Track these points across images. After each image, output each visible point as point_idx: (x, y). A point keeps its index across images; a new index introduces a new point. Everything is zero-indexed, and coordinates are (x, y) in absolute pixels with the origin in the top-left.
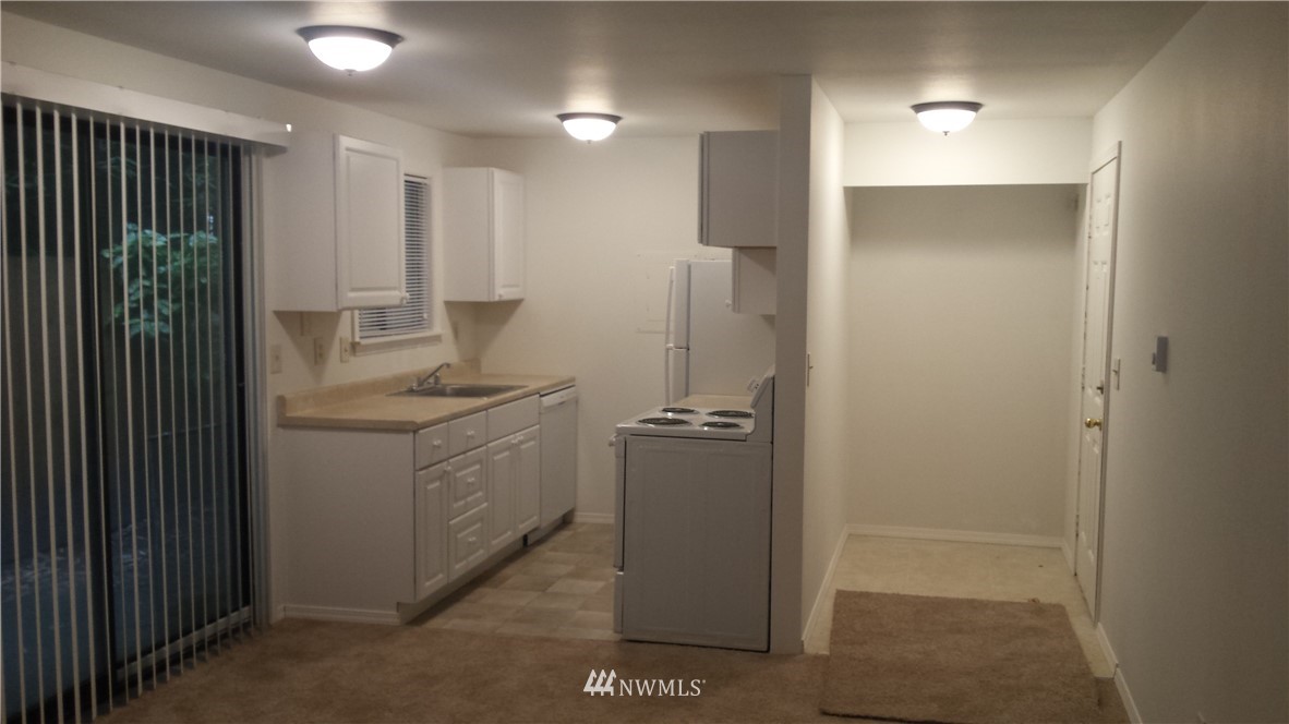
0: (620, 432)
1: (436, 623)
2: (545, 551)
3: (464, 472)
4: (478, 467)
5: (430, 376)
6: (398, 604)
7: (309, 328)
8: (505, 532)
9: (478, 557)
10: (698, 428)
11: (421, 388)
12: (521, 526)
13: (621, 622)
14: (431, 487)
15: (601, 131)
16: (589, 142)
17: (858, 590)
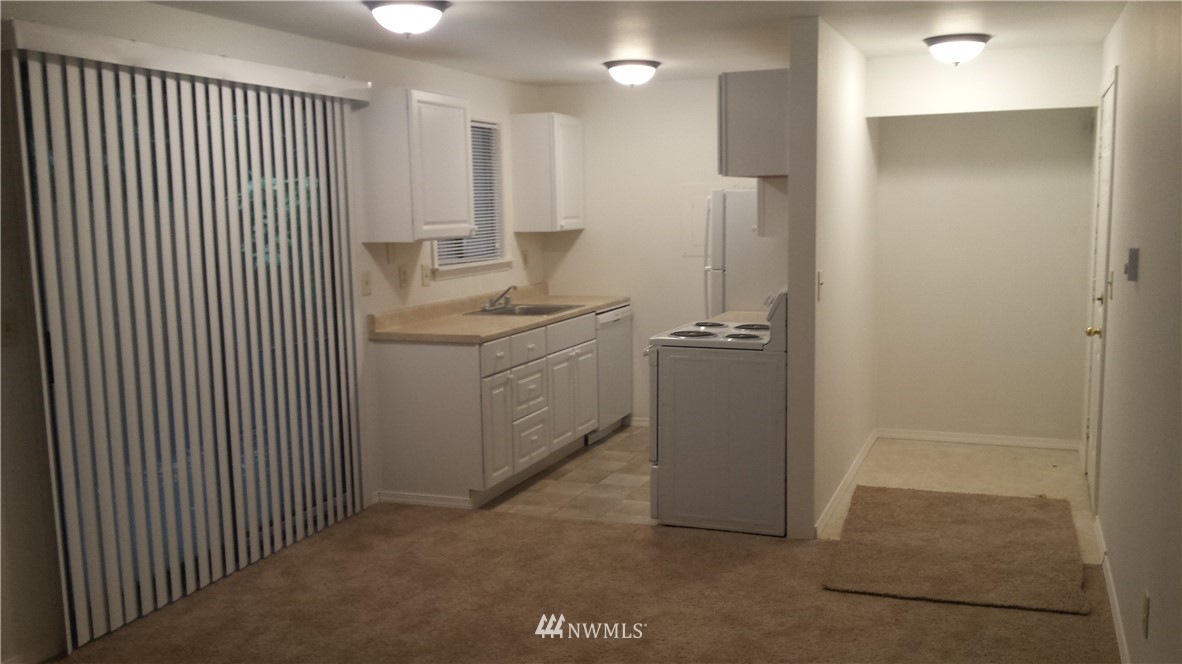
0: (655, 343)
1: (502, 508)
2: (602, 450)
3: (526, 380)
4: (539, 375)
5: (501, 296)
6: (471, 491)
7: (394, 257)
8: (566, 432)
9: (541, 453)
10: (722, 340)
11: (492, 308)
12: (580, 428)
13: (657, 509)
14: (495, 392)
15: (643, 75)
16: (632, 86)
17: (877, 485)
